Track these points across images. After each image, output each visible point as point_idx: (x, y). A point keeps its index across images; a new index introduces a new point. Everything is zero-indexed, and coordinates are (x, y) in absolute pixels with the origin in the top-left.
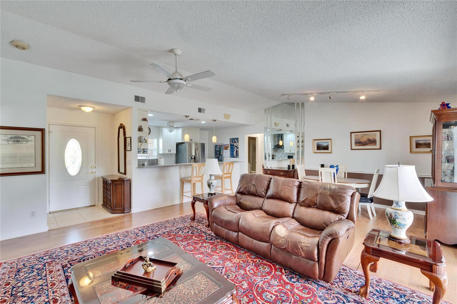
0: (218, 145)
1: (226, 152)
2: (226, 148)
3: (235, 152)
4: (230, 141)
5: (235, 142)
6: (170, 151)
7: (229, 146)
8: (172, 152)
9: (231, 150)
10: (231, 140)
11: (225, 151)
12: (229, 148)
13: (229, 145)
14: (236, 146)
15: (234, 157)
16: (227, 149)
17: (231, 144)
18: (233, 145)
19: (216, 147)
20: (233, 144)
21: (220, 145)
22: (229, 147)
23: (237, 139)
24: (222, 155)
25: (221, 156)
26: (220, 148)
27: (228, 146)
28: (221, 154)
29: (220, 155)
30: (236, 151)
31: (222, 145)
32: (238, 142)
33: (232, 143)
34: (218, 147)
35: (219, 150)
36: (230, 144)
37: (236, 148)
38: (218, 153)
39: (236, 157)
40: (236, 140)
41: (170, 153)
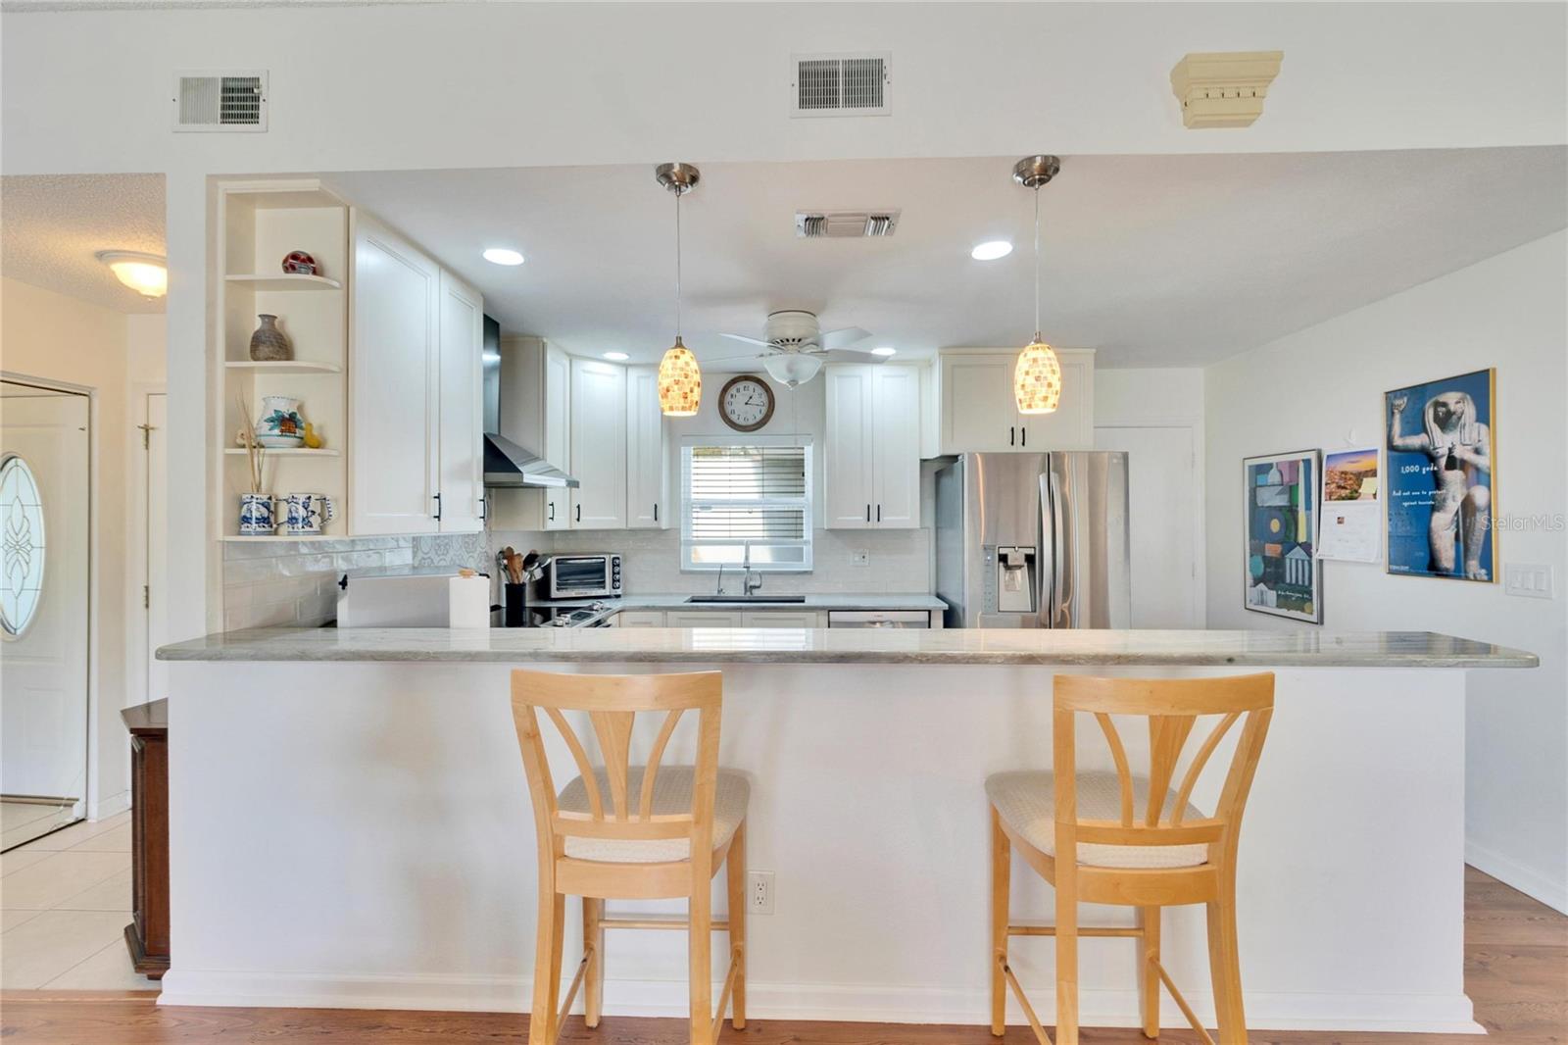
0: (1270, 466)
1: (1340, 521)
2: (1349, 487)
3: (1443, 525)
4: (1390, 414)
5: (1446, 421)
6: (874, 512)
7: (1381, 462)
8: (889, 521)
9: (1394, 504)
10: (1402, 402)
11: (1332, 509)
12: (1377, 487)
13: (1374, 451)
14: (1452, 463)
15: (1433, 568)
16: (1353, 496)
17: (1398, 442)
18: (1428, 455)
19: (1261, 480)
20: (1416, 441)
21: (1294, 465)
22: (1373, 473)
23: (1477, 385)
24: (1307, 547)
25: (1298, 553)
26: (1292, 490)
27: (1363, 465)
28: (1302, 538)
29: (1288, 540)
30: (1453, 505)
31: (1307, 462)
32: (1484, 416)
33: (1402, 436)
34: (1273, 477)
35: (1282, 501)
36: (1391, 447)
37: (1454, 477)
38: (1275, 526)
39: (1459, 573)
40: (1451, 398)
41: (873, 524)
